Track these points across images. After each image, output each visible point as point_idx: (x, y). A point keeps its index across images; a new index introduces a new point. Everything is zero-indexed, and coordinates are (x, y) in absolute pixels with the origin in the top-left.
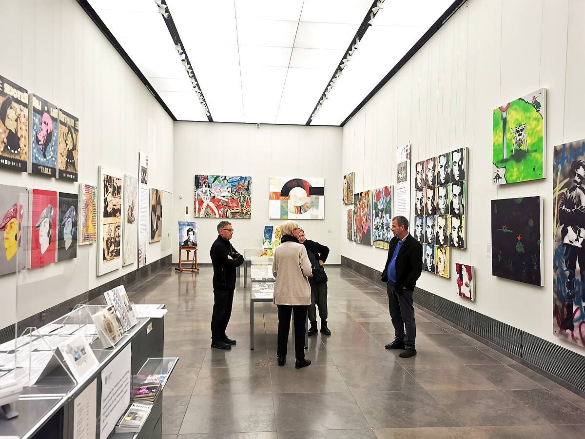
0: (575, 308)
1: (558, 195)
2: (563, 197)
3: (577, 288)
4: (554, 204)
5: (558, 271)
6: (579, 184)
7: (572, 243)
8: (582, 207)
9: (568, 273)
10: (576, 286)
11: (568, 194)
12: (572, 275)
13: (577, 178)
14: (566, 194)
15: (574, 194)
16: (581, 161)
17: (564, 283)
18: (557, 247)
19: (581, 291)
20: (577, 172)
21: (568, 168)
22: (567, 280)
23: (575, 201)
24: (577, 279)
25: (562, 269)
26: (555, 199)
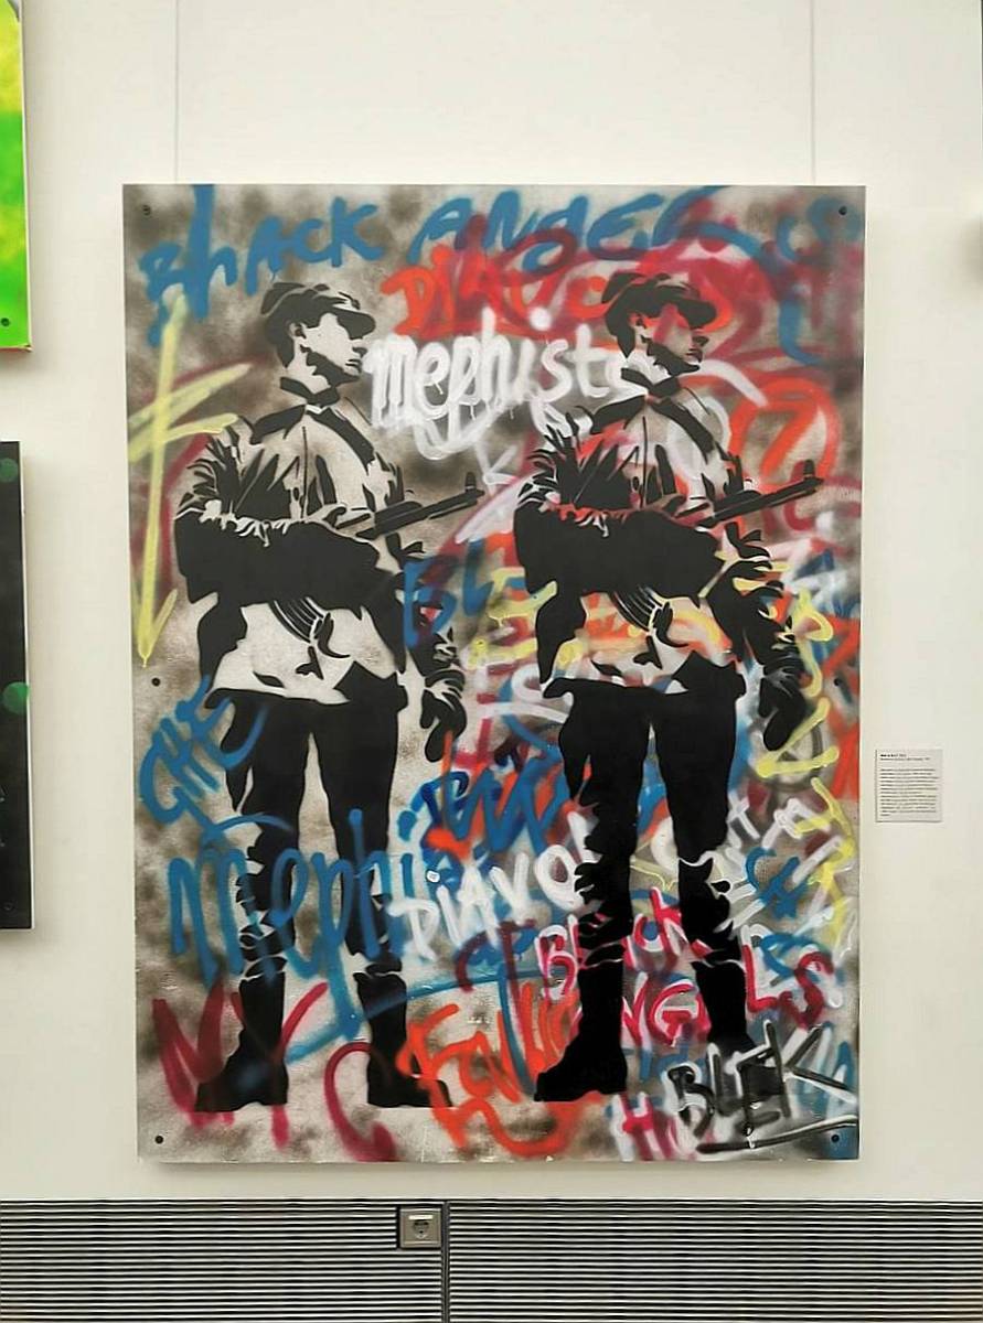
0: (294, 991)
1: (172, 447)
2: (207, 455)
3: (310, 899)
4: (139, 490)
5: (176, 834)
6: (314, 399)
7: (278, 684)
8: (343, 511)
9: (246, 834)
10: (302, 891)
11: (244, 442)
12: (277, 843)
13: (300, 370)
14: (226, 441)
15: (283, 446)
16: (324, 287)
17: (218, 883)
18: (169, 711)
19: (337, 907)
20: (299, 341)
21: (239, 313)
22: (242, 866)
23: (293, 482)
24: (308, 857)
25: (203, 819)
26: (142, 465)
